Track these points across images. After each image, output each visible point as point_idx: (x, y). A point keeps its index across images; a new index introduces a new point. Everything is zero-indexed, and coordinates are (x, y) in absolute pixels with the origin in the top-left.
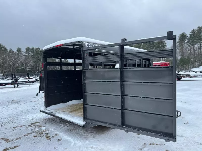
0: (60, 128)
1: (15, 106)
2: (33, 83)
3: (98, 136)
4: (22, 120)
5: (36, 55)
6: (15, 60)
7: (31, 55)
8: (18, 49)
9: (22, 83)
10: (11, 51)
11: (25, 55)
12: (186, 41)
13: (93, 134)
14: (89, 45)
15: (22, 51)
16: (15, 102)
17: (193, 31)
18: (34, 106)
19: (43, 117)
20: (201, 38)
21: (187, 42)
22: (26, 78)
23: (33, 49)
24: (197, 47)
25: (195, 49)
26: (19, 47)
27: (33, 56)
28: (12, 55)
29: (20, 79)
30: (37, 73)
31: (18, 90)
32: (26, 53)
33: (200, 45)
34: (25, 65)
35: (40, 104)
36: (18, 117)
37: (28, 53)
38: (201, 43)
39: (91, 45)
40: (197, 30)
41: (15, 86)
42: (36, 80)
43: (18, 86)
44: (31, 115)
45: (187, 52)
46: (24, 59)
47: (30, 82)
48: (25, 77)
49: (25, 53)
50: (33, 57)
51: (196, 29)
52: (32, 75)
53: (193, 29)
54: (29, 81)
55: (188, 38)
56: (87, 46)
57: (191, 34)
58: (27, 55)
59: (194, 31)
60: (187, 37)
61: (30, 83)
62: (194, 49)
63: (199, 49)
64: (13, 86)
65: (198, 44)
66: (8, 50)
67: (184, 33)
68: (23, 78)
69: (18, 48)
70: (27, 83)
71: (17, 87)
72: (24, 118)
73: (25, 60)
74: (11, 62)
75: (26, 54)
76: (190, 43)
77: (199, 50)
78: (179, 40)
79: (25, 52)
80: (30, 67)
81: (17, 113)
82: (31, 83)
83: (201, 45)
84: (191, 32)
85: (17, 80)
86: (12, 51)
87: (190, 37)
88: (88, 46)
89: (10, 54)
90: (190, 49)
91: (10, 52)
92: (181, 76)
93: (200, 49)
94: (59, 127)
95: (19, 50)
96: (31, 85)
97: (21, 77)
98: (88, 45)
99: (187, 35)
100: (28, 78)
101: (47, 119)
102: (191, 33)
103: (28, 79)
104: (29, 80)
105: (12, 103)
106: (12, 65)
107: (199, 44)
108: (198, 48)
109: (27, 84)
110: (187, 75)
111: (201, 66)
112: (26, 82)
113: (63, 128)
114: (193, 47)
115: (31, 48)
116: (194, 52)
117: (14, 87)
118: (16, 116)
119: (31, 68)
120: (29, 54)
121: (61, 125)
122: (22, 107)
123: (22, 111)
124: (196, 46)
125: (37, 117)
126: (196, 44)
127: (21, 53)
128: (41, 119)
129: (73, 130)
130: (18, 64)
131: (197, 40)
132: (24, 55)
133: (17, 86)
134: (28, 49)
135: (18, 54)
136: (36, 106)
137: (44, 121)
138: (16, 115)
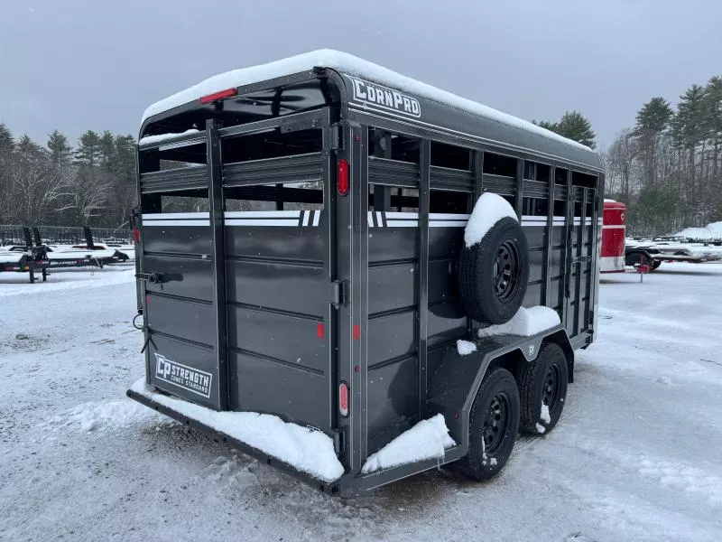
0: (218, 476)
1: (25, 359)
2: (105, 267)
3: (395, 527)
4: (49, 428)
5: (121, 163)
6: (41, 177)
7: (101, 163)
8: (52, 138)
9: (62, 264)
10: (26, 144)
11: (81, 160)
12: (665, 128)
13: (370, 517)
14: (369, 88)
15: (67, 144)
16: (27, 341)
17: (694, 95)
18: (106, 365)
19: (140, 420)
20: (718, 120)
21: (668, 134)
22: (81, 245)
23: (108, 138)
24: (703, 153)
25: (697, 160)
26: (56, 132)
27: (108, 167)
28: (31, 161)
29: (59, 251)
30: (124, 227)
31: (45, 290)
32: (81, 154)
33: (716, 145)
34: (77, 198)
35: (128, 353)
36: (32, 412)
37: (89, 154)
38: (719, 140)
39: (378, 91)
40: (707, 91)
41: (36, 275)
42: (117, 253)
43: (47, 277)
44: (89, 404)
45: (667, 171)
46: (75, 176)
47: (92, 262)
48: (78, 242)
49: (78, 155)
50: (110, 170)
51: (704, 86)
52: (104, 235)
53: (695, 87)
54: (89, 256)
55: (674, 120)
56: (359, 95)
57: (683, 105)
58: (85, 159)
59: (695, 92)
60: (672, 113)
61: (94, 267)
62: (692, 160)
63: (708, 159)
64: (26, 275)
65: (706, 142)
66: (17, 138)
67: (661, 99)
68: (68, 247)
69: (55, 135)
70: (84, 267)
71: (45, 279)
72: (58, 419)
73: (77, 181)
74: (27, 185)
75: (81, 157)
76: (680, 138)
77: (711, 163)
78: (641, 125)
79: (81, 151)
80: (98, 205)
81: (32, 392)
82: (96, 265)
83: (719, 146)
84: (686, 98)
85: (45, 255)
86: (32, 146)
87: (681, 114)
88: (364, 96)
89: (24, 155)
90: (677, 158)
91: (24, 150)
92: (659, 255)
93: (715, 159)
94: (215, 471)
95: (58, 143)
96: (97, 274)
97: (61, 242)
98: (363, 90)
99: (669, 107)
100: (88, 247)
101: (158, 429)
102: (684, 101)
103: (85, 250)
104: (89, 254)
105: (15, 346)
106: (29, 196)
107: (710, 143)
108: (705, 155)
109: (81, 268)
110: (676, 254)
111: (713, 221)
112: (79, 263)
113: (232, 479)
114: (688, 150)
115: (101, 135)
116: (693, 171)
117: (32, 280)
118: (23, 409)
119: (100, 210)
120: (95, 159)
121: (222, 463)
122: (54, 366)
123: (53, 387)
124: (699, 149)
125: (114, 418)
126: (701, 142)
127: (65, 155)
128: (134, 425)
129: (275, 489)
130: (51, 195)
131: (703, 126)
132: (75, 160)
133: (45, 275)
134: (89, 139)
135: (55, 157)
136: (112, 363)
137: (147, 438)
138: (25, 405)
